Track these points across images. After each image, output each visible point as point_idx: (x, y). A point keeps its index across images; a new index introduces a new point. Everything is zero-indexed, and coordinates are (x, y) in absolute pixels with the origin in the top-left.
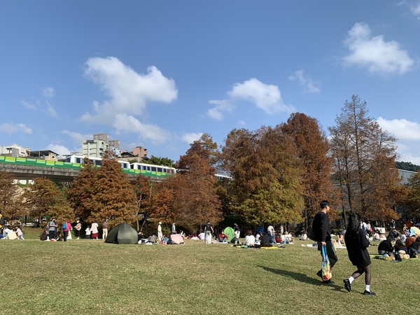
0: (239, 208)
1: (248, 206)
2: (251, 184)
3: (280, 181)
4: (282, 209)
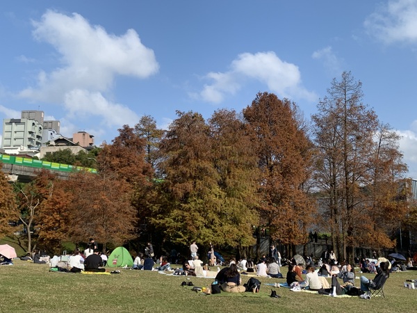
0: (162, 221)
1: (174, 219)
2: (179, 190)
3: (222, 184)
4: (221, 225)
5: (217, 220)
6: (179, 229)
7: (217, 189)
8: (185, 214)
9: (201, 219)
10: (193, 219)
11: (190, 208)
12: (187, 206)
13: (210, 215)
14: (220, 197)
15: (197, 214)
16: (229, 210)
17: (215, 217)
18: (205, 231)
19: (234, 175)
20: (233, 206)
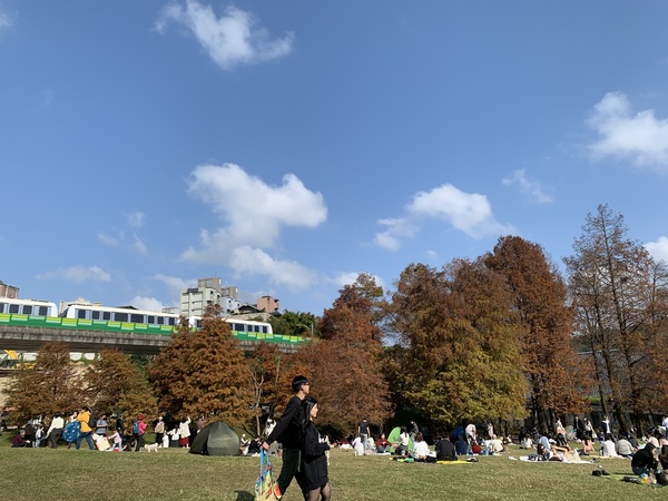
0: (419, 395)
1: (434, 391)
2: (437, 355)
3: (486, 348)
4: (490, 396)
5: (485, 390)
6: (440, 404)
7: (480, 353)
8: (448, 384)
9: (467, 389)
10: (458, 390)
11: (452, 378)
12: (449, 375)
13: (477, 384)
14: (484, 361)
15: (462, 384)
16: (498, 377)
17: (482, 386)
18: (472, 403)
19: (497, 334)
20: (501, 371)
